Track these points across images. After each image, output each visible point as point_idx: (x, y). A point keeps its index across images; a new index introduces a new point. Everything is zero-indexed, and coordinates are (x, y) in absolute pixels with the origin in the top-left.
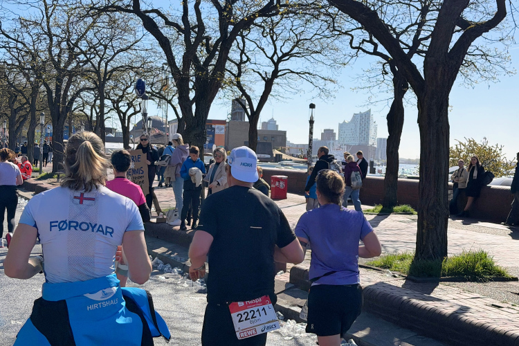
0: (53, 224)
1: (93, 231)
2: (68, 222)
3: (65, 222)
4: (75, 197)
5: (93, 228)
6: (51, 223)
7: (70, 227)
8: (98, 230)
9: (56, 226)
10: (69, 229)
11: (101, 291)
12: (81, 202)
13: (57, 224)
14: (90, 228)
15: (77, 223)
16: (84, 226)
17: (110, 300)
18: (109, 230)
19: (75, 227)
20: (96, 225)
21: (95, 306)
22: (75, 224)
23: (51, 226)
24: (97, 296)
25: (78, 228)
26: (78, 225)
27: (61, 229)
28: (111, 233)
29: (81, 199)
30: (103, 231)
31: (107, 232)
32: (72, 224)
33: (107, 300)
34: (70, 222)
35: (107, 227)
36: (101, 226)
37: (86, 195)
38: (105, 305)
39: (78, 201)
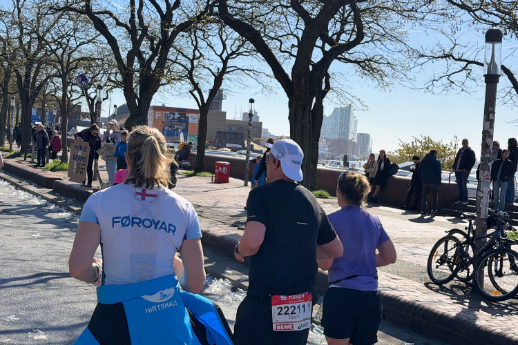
0: (115, 220)
1: (156, 228)
2: (131, 218)
3: (128, 218)
4: (137, 193)
5: (156, 225)
6: (113, 218)
7: (133, 223)
8: (161, 227)
9: (118, 222)
10: (132, 226)
11: (159, 293)
12: (143, 199)
13: (120, 220)
14: (153, 226)
15: (140, 219)
16: (147, 223)
17: (168, 301)
18: (172, 228)
19: (138, 224)
20: (159, 222)
21: (154, 309)
22: (138, 221)
23: (114, 222)
24: (155, 298)
25: (141, 225)
26: (141, 222)
27: (124, 225)
28: (173, 231)
29: (144, 195)
30: (165, 229)
31: (170, 230)
32: (135, 220)
33: (166, 302)
34: (133, 218)
35: (170, 225)
36: (164, 223)
37: (148, 191)
38: (163, 307)
39: (140, 197)
